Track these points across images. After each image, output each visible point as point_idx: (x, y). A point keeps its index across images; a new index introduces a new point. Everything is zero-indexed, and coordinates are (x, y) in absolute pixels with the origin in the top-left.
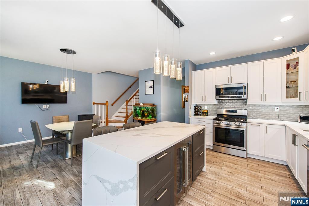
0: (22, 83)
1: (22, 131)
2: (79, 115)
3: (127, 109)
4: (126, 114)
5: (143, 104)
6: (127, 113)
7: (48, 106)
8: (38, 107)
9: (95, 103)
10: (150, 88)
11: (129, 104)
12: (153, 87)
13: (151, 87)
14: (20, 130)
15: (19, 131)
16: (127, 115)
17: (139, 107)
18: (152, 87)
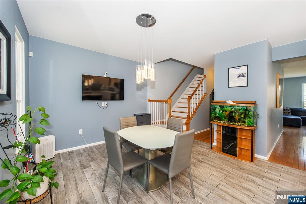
0: (82, 75)
1: (82, 133)
2: (135, 114)
3: (189, 108)
4: (187, 114)
6: (189, 113)
7: (106, 103)
8: (97, 104)
9: (151, 100)
11: (191, 101)
12: (246, 75)
14: (81, 132)
15: (80, 134)
16: (189, 116)
17: (220, 106)
18: (243, 76)
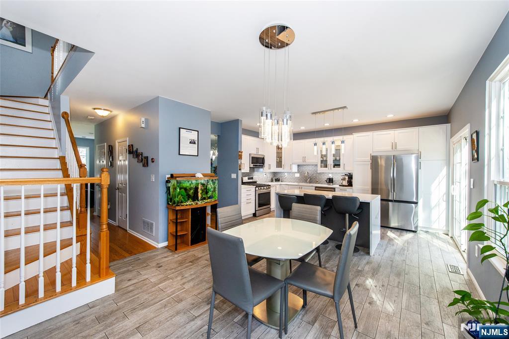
5: (203, 174)
10: (190, 143)
12: (197, 143)
13: (192, 142)
18: (195, 143)
